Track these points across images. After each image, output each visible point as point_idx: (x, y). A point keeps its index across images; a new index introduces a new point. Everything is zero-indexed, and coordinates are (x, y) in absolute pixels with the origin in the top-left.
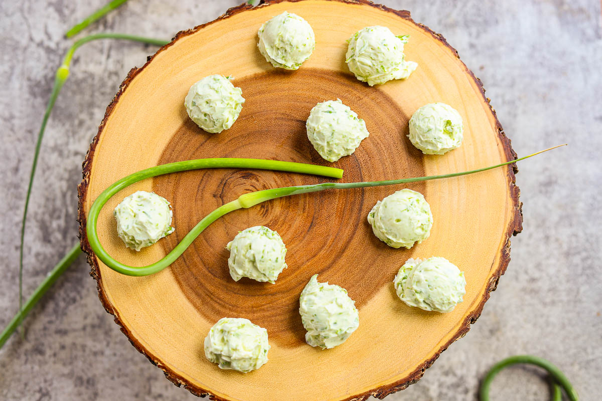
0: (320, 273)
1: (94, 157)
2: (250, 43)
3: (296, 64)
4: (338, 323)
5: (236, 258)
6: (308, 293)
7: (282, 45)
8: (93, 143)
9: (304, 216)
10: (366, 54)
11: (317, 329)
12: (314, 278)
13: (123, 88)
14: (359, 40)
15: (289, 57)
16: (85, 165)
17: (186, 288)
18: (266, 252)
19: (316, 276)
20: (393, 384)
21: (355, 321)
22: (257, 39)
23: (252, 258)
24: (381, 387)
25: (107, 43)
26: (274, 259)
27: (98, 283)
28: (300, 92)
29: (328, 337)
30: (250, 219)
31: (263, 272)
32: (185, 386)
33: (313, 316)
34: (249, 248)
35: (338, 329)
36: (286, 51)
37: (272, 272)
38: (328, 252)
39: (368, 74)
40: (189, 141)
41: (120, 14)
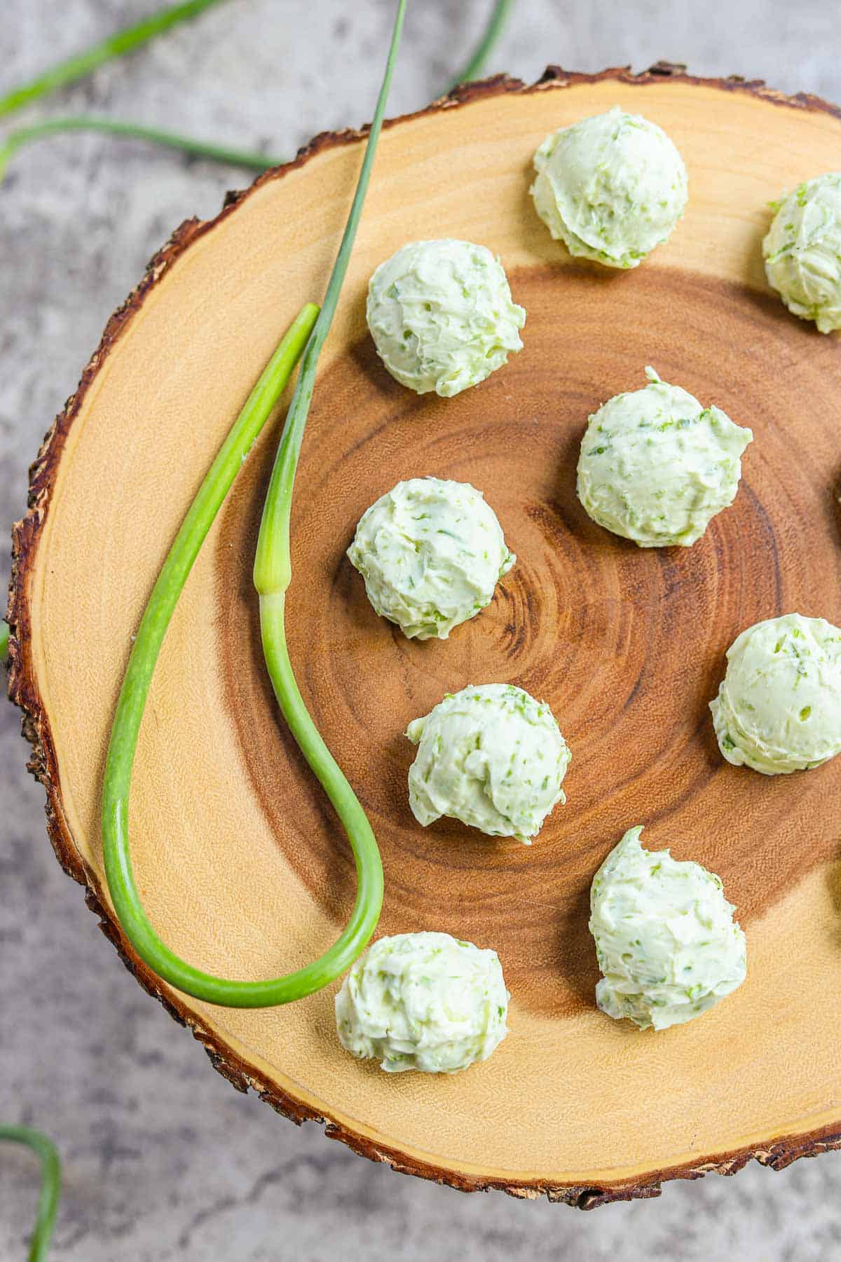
0: (649, 822)
1: (63, 452)
2: (511, 181)
3: (631, 253)
4: (695, 967)
5: (436, 766)
6: (618, 877)
7: (603, 198)
8: (65, 413)
9: (619, 666)
10: (828, 245)
11: (635, 979)
12: (633, 836)
13: (158, 270)
14: (810, 206)
15: (617, 232)
16: (39, 470)
17: (285, 830)
18: (520, 760)
19: (636, 831)
20: (812, 1133)
21: (738, 965)
22: (530, 173)
23: (480, 774)
24: (782, 1139)
25: (90, 143)
26: (538, 782)
27: (50, 796)
28: (635, 329)
29: (665, 1004)
30: (473, 659)
31: (505, 813)
32: (262, 1094)
33: (631, 944)
34: (474, 745)
35: (694, 985)
36: (611, 214)
37: (527, 813)
38: (673, 768)
39: (821, 300)
40: (325, 433)
41: (130, 72)
